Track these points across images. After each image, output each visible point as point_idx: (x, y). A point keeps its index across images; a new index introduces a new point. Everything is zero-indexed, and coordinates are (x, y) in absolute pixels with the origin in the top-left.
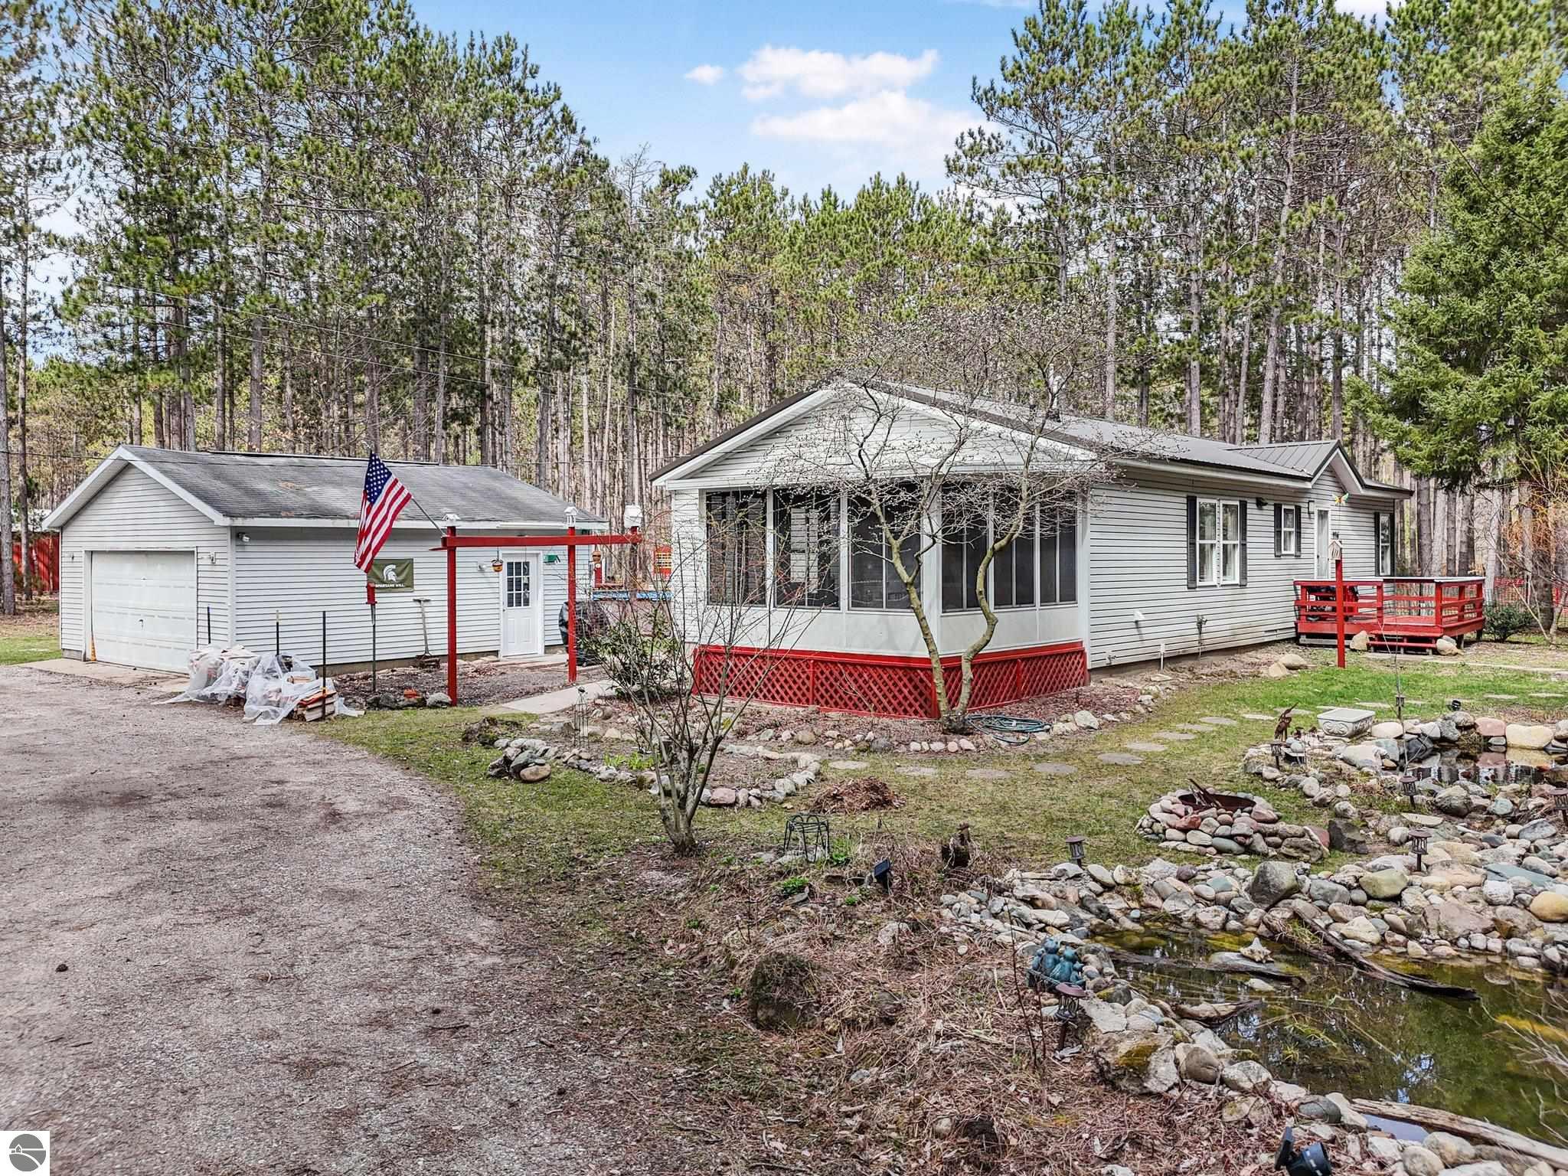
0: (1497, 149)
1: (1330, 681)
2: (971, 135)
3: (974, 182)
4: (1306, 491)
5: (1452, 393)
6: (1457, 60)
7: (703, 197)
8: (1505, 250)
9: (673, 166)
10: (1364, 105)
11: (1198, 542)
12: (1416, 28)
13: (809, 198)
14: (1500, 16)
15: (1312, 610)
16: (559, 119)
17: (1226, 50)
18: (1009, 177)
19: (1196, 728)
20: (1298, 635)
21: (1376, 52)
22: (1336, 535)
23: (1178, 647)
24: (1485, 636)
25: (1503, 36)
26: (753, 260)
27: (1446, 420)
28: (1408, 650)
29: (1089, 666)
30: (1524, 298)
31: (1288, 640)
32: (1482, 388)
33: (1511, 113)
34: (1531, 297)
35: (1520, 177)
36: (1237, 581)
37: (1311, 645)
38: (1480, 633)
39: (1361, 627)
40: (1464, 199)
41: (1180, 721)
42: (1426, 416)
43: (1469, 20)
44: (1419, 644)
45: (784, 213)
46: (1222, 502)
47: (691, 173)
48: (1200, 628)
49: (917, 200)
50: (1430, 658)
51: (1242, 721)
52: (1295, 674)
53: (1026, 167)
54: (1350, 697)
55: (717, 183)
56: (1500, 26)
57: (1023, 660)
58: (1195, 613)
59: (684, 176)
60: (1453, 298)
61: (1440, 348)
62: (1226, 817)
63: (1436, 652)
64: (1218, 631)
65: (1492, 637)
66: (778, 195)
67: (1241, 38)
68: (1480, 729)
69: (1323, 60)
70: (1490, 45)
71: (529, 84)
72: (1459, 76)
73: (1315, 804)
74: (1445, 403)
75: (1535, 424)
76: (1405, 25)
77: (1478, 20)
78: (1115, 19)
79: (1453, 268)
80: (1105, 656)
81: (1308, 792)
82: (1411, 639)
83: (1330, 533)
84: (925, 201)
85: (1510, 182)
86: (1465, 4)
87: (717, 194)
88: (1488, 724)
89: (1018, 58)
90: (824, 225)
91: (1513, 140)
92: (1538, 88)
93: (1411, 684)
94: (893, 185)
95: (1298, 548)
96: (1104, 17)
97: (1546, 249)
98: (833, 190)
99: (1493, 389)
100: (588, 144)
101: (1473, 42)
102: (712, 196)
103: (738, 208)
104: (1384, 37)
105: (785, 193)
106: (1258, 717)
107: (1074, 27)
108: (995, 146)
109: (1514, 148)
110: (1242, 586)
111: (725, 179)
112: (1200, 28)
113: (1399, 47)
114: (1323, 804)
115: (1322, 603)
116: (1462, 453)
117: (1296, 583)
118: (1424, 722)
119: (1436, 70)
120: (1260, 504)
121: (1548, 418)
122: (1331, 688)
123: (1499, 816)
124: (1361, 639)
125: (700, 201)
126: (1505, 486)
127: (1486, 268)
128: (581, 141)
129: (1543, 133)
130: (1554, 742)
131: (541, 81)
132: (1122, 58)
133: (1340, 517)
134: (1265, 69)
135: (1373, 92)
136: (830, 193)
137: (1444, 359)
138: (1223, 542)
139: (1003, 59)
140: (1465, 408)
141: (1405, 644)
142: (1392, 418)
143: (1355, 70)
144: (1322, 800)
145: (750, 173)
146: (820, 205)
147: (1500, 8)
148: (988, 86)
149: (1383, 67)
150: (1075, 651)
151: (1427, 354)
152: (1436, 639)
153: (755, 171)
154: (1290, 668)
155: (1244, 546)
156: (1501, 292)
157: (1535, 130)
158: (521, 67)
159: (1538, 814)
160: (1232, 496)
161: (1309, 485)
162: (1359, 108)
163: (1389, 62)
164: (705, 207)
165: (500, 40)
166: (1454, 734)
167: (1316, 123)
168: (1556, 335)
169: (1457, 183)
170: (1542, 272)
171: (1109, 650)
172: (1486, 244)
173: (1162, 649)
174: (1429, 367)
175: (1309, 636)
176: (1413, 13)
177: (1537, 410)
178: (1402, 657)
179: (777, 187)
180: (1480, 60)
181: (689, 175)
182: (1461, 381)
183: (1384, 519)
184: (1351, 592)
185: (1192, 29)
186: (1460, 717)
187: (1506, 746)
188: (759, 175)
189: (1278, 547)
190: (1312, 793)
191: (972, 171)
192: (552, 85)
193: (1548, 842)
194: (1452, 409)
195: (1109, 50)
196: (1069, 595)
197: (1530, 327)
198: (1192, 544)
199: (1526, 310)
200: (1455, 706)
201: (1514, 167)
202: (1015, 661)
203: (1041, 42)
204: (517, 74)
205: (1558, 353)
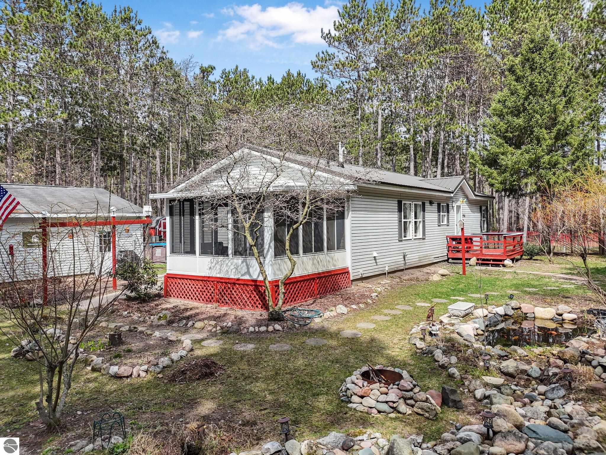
0: (527, 55)
1: (458, 283)
2: (323, 53)
3: (323, 72)
4: (451, 198)
5: (510, 156)
6: (512, 25)
7: (218, 78)
8: (531, 97)
9: (206, 65)
10: (476, 42)
11: (403, 220)
12: (496, 13)
13: (262, 79)
14: (527, 7)
15: (454, 248)
16: (151, 42)
17: (422, 19)
18: (337, 70)
19: (393, 312)
20: (449, 259)
21: (481, 23)
22: (464, 216)
23: (394, 267)
24: (524, 257)
25: (529, 15)
26: (239, 104)
27: (507, 168)
28: (493, 265)
29: (351, 279)
30: (539, 117)
31: (444, 261)
32: (522, 154)
33: (532, 41)
34: (541, 117)
35: (536, 67)
36: (421, 237)
37: (453, 263)
38: (522, 256)
39: (474, 255)
40: (514, 77)
41: (387, 308)
42: (500, 166)
43: (515, 9)
44: (497, 262)
45: (253, 86)
46: (414, 203)
47: (213, 68)
48: (404, 258)
49: (305, 81)
50: (501, 269)
51: (416, 307)
52: (445, 279)
53: (343, 65)
54: (466, 292)
55: (224, 72)
56: (527, 12)
57: (318, 278)
58: (402, 251)
59: (210, 69)
60: (510, 118)
61: (505, 138)
62: (384, 390)
63: (504, 266)
64: (413, 258)
65: (526, 257)
66: (251, 79)
67: (428, 15)
68: (523, 310)
69: (460, 24)
70: (524, 18)
71: (138, 27)
72: (512, 31)
73: (440, 366)
74: (506, 161)
75: (543, 169)
76: (491, 12)
77: (519, 9)
78: (379, 7)
79: (510, 105)
80: (359, 273)
81: (436, 358)
82: (494, 260)
83: (462, 215)
84: (308, 81)
85: (532, 69)
86: (514, 3)
87: (224, 77)
88: (526, 307)
89: (340, 22)
90: (268, 90)
91: (533, 52)
92: (543, 31)
93: (492, 284)
94: (295, 75)
95: (448, 222)
96: (375, 6)
97: (547, 97)
98: (272, 77)
99: (526, 155)
100: (165, 53)
101: (517, 18)
102: (222, 78)
103: (232, 83)
104: (483, 17)
105: (253, 78)
106: (423, 304)
107: (362, 9)
108: (331, 57)
109: (534, 55)
110: (424, 239)
111: (227, 71)
112: (411, 10)
113: (489, 20)
114: (443, 367)
115: (458, 245)
116: (514, 181)
117: (447, 237)
118: (498, 306)
119: (503, 29)
120: (431, 203)
121: (548, 166)
122: (458, 287)
123: (533, 378)
124: (473, 261)
125: (217, 80)
126: (531, 194)
127: (523, 104)
128: (162, 52)
129: (545, 49)
130: (557, 316)
131: (143, 26)
132: (382, 23)
133: (465, 208)
134: (437, 26)
135: (480, 38)
136: (271, 78)
137: (506, 143)
138: (414, 220)
139: (335, 22)
140: (515, 163)
141: (491, 262)
142: (486, 167)
143: (472, 27)
144: (443, 365)
145: (239, 69)
146: (267, 82)
147: (527, 4)
148: (328, 32)
149: (483, 28)
150: (345, 272)
151: (500, 140)
152: (504, 260)
153: (241, 68)
154: (443, 275)
155: (424, 221)
156: (529, 114)
157: (541, 48)
158: (134, 20)
159: (555, 380)
160: (418, 200)
161: (452, 195)
162: (474, 43)
163: (486, 27)
164: (218, 82)
165: (125, 8)
166: (511, 312)
167: (457, 49)
168: (551, 132)
169: (511, 70)
170: (546, 106)
171: (361, 271)
172: (523, 95)
173: (387, 269)
174: (501, 145)
175: (453, 259)
176: (494, 7)
177: (544, 163)
178: (490, 268)
179: (250, 75)
180: (520, 25)
181: (212, 69)
182: (513, 152)
183: (484, 208)
184: (469, 240)
185: (408, 10)
186: (514, 303)
187: (534, 317)
188: (242, 70)
189: (439, 222)
190: (439, 360)
191: (322, 67)
192: (147, 27)
193: (561, 401)
194: (509, 163)
195: (377, 19)
196: (341, 246)
197: (541, 129)
198: (400, 221)
199: (539, 121)
200: (511, 297)
201: (534, 63)
202: (314, 279)
203: (349, 15)
204: (132, 23)
205: (552, 139)
